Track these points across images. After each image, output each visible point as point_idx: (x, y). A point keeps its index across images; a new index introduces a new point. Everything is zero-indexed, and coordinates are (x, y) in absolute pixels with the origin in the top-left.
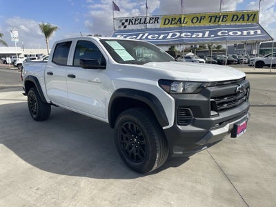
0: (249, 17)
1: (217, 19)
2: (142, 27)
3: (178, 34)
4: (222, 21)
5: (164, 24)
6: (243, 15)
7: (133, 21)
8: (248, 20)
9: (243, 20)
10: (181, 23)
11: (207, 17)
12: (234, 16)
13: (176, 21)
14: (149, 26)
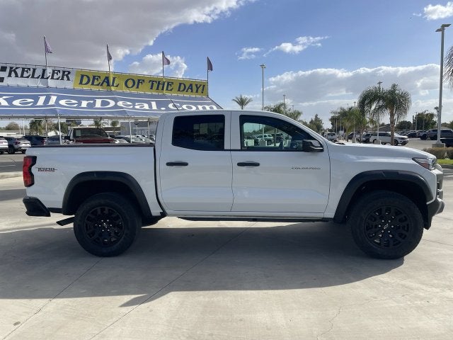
0: (198, 88)
1: (161, 86)
2: (39, 83)
3: (112, 103)
4: (167, 89)
5: (81, 83)
6: (191, 85)
7: (19, 72)
8: (197, 91)
9: (192, 91)
10: (108, 85)
11: (146, 81)
12: (180, 84)
13: (101, 81)
14: (51, 83)
